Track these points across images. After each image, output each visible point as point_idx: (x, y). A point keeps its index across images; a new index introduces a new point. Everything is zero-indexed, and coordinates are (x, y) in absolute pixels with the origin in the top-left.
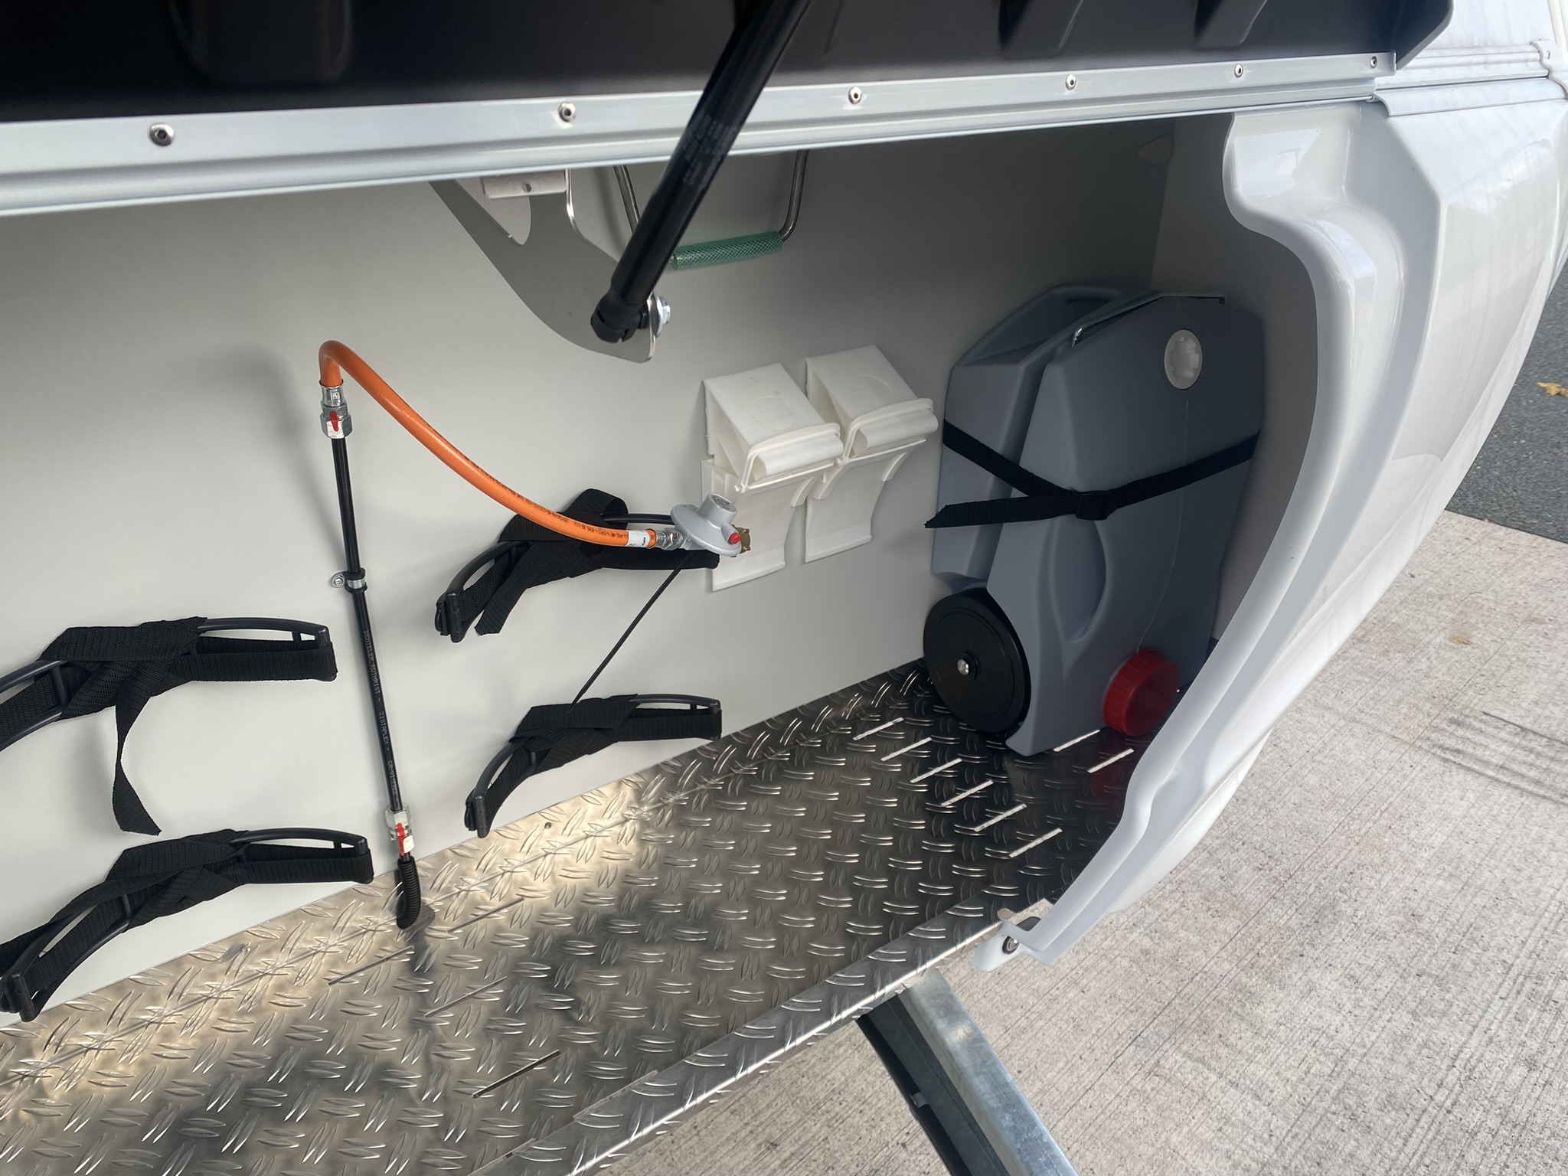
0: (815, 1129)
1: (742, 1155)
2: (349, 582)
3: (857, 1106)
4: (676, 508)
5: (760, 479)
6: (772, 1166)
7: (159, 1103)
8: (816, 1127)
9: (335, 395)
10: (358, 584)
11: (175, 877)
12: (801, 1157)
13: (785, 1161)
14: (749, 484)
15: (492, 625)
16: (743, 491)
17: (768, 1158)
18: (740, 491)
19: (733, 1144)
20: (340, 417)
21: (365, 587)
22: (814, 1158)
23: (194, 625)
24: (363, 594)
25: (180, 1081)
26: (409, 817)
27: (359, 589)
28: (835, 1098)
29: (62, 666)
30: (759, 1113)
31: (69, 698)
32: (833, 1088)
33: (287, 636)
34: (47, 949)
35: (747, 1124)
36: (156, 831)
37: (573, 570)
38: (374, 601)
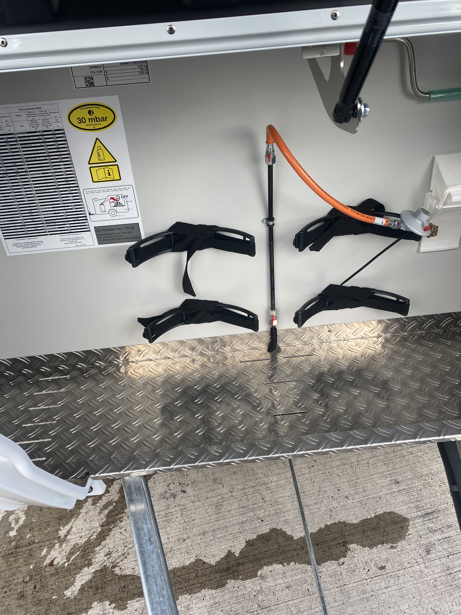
0: (417, 484)
1: (383, 481)
2: (268, 222)
3: (439, 483)
4: (404, 212)
5: (449, 204)
6: (394, 490)
7: (183, 380)
8: (418, 484)
9: (270, 147)
10: (271, 223)
11: (198, 312)
12: (408, 492)
13: (400, 490)
14: (443, 205)
15: (317, 248)
16: (440, 208)
17: (393, 486)
18: (438, 208)
19: (381, 475)
20: (272, 156)
21: (273, 225)
22: (413, 494)
23: (214, 228)
24: (273, 227)
25: (190, 376)
26: (277, 313)
27: (271, 225)
28: (430, 476)
29: (173, 234)
30: (396, 468)
31: (175, 245)
32: (431, 472)
33: (241, 237)
34: (159, 323)
35: (389, 470)
36: (194, 295)
37: (356, 232)
38: (276, 230)
